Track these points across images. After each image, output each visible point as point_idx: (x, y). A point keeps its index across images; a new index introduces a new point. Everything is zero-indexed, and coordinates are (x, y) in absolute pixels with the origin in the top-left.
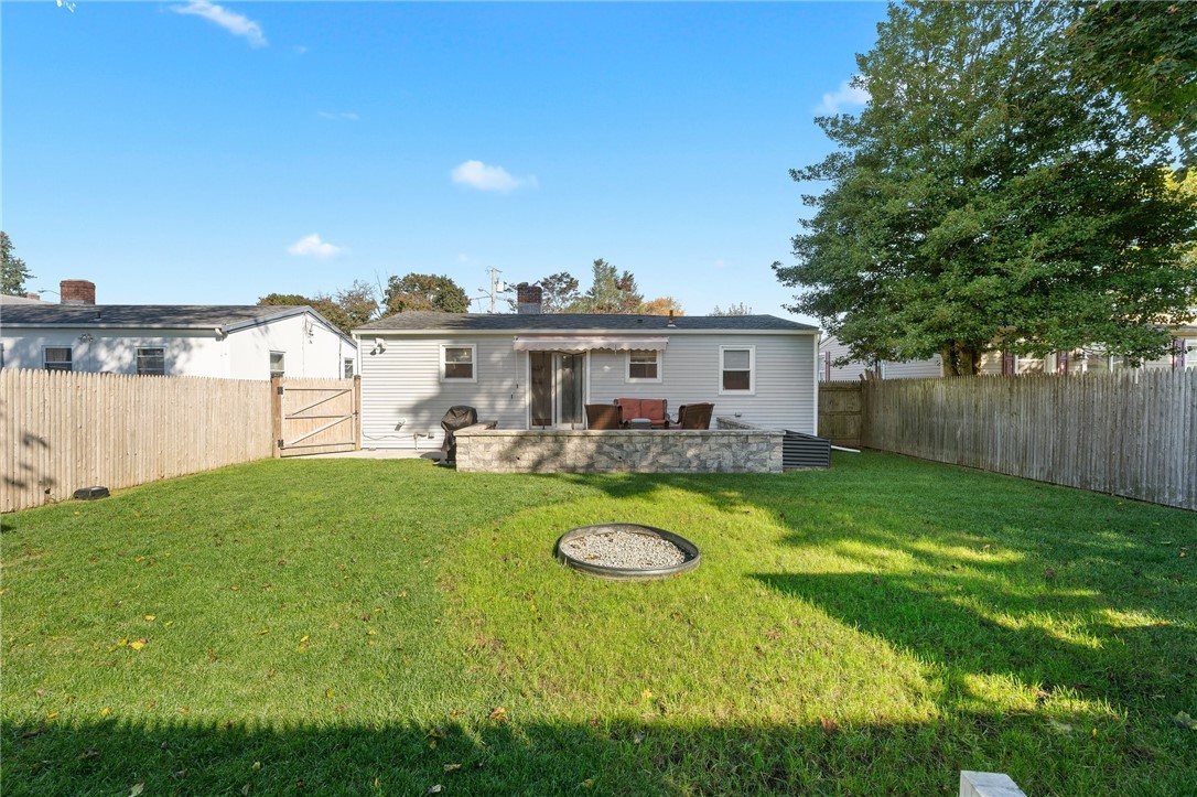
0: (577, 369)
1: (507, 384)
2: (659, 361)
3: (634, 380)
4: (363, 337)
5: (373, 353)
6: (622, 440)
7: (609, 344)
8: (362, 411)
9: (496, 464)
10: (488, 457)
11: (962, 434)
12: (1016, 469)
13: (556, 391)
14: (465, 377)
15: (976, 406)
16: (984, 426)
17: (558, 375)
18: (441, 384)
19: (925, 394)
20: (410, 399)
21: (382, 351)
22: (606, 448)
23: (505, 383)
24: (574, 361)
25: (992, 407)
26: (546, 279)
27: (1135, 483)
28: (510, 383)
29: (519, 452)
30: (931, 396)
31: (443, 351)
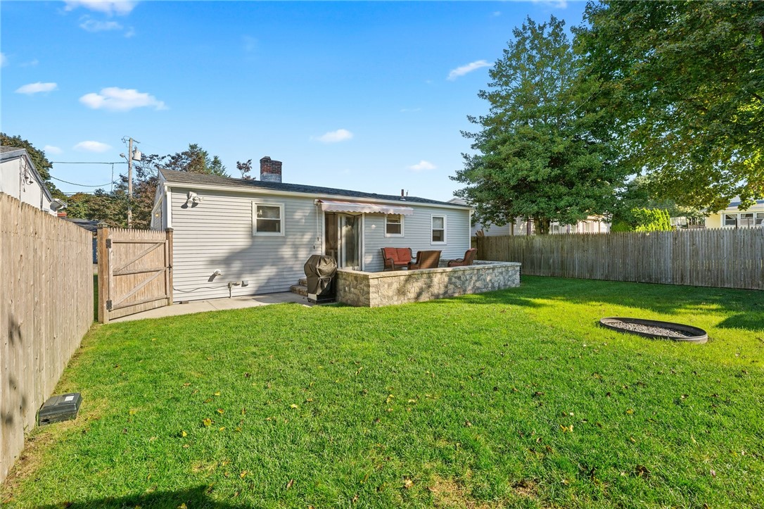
0: (355, 226)
1: (307, 237)
2: (402, 223)
3: (388, 235)
4: (173, 190)
5: (185, 206)
6: (460, 273)
7: (383, 210)
8: (174, 264)
9: (395, 298)
10: (391, 294)
11: (554, 262)
12: (588, 276)
13: (342, 243)
14: (274, 230)
15: (562, 248)
16: (567, 257)
17: (344, 230)
18: (252, 237)
19: (527, 243)
20: (222, 251)
21: (195, 205)
22: (454, 280)
23: (306, 237)
24: (353, 220)
25: (572, 248)
26: (178, 155)
27: (650, 277)
28: (309, 237)
29: (409, 286)
30: (532, 243)
31: (255, 207)
